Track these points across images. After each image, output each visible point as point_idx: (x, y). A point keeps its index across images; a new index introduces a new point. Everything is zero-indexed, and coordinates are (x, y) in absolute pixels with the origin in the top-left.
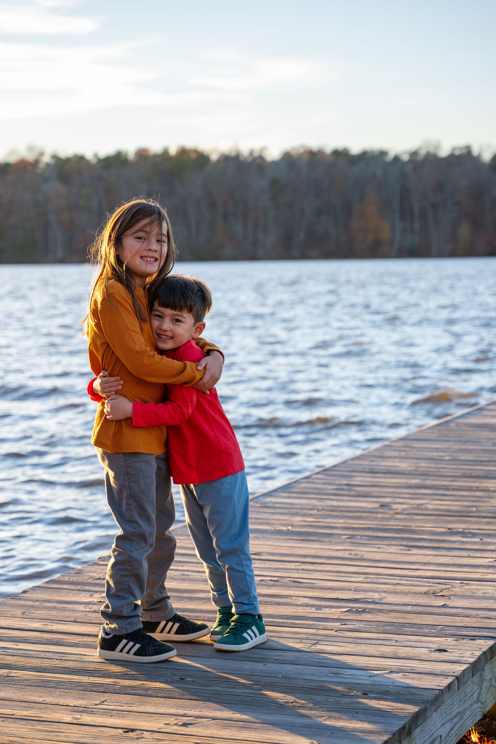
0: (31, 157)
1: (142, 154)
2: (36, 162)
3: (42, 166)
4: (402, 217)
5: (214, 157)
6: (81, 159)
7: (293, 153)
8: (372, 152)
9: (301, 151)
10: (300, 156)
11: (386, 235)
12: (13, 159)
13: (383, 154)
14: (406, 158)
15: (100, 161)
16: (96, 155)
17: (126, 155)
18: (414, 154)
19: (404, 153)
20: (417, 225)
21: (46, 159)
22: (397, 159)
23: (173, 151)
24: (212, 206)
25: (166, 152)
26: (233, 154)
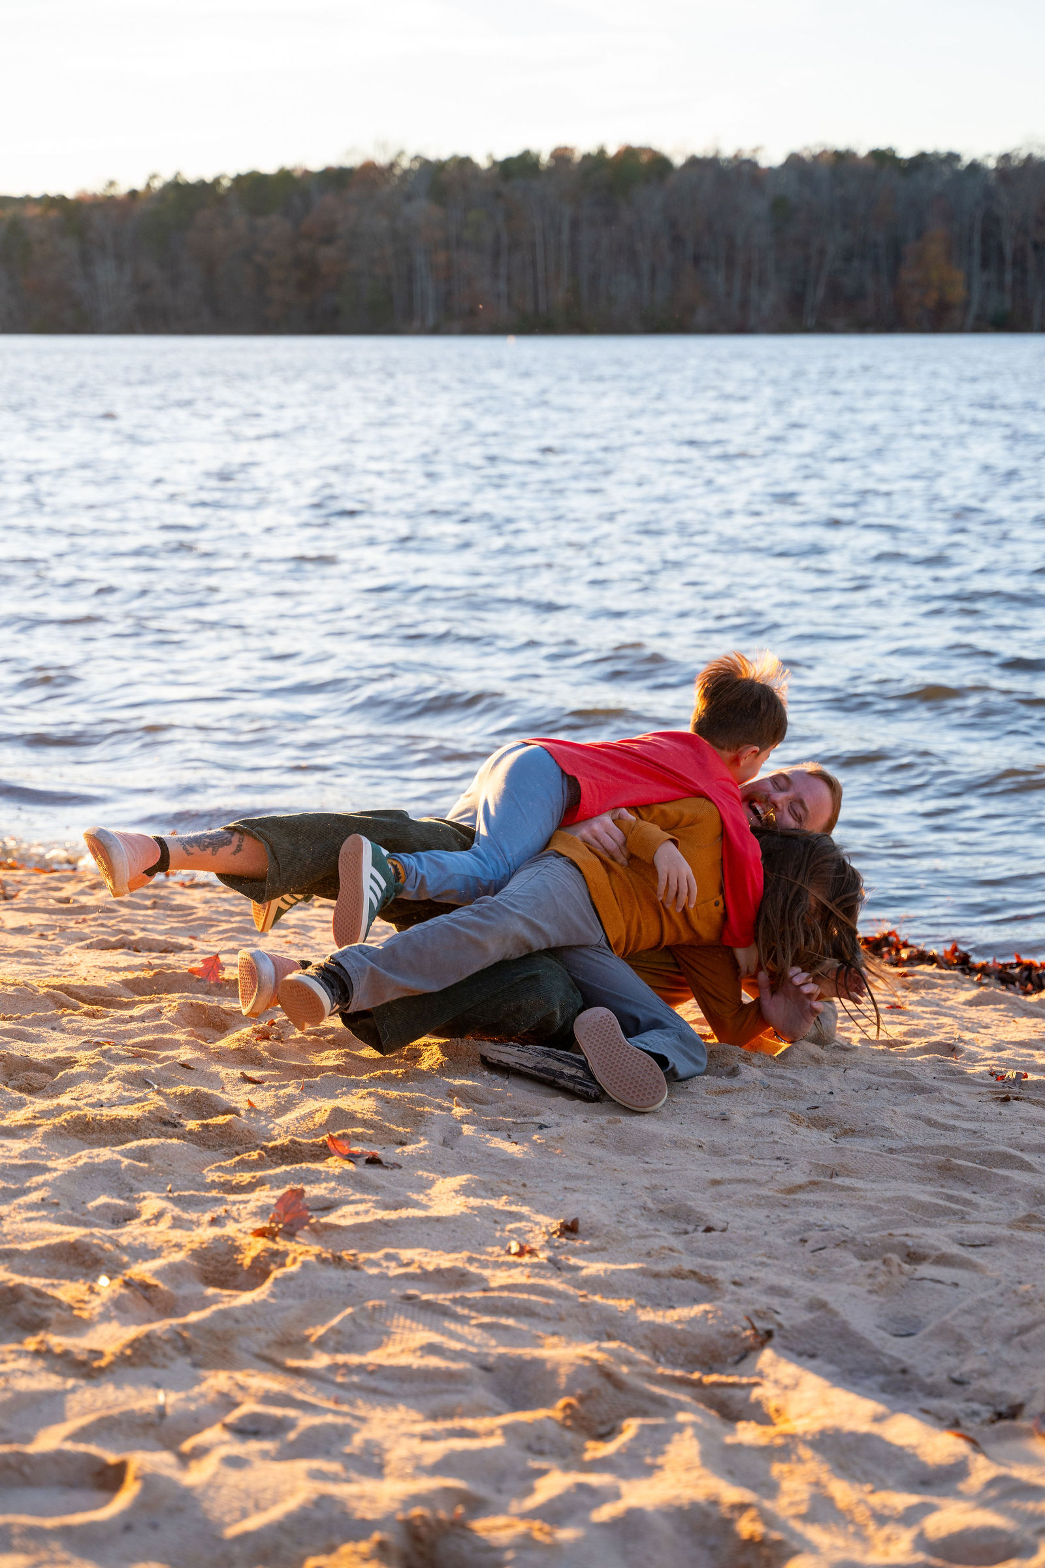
0: (382, 159)
1: (561, 156)
2: (392, 165)
3: (397, 171)
4: (985, 264)
5: (678, 160)
6: (464, 163)
7: (806, 154)
8: (935, 155)
9: (818, 150)
10: (816, 158)
11: (957, 293)
12: (353, 161)
13: (953, 158)
14: (991, 164)
15: (495, 163)
16: (490, 156)
17: (538, 157)
18: (1006, 158)
19: (989, 156)
20: (1008, 278)
21: (405, 163)
22: (974, 167)
23: (612, 151)
24: (677, 241)
25: (602, 152)
26: (710, 154)
